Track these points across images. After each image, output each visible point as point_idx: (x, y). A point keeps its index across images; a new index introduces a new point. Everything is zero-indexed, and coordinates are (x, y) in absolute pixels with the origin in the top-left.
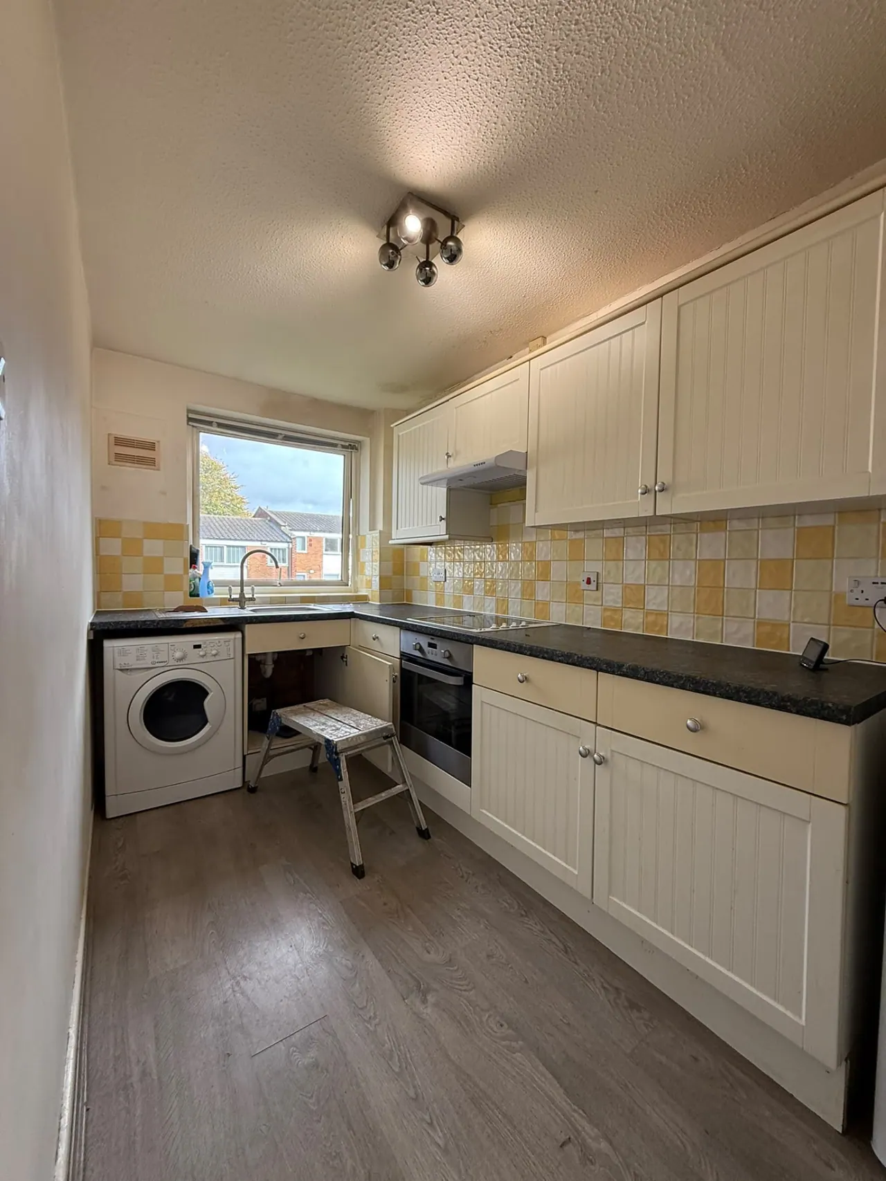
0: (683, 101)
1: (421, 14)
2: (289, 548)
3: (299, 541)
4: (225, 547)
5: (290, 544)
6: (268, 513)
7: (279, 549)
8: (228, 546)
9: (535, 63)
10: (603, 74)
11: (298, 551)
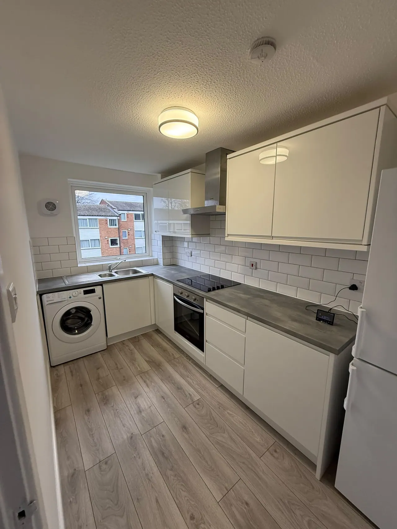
0: (298, 76)
1: (174, 44)
2: (118, 219)
3: (122, 216)
4: (88, 219)
5: (119, 217)
6: (107, 202)
7: (113, 220)
8: (89, 219)
9: (229, 63)
10: (261, 67)
11: (122, 220)
